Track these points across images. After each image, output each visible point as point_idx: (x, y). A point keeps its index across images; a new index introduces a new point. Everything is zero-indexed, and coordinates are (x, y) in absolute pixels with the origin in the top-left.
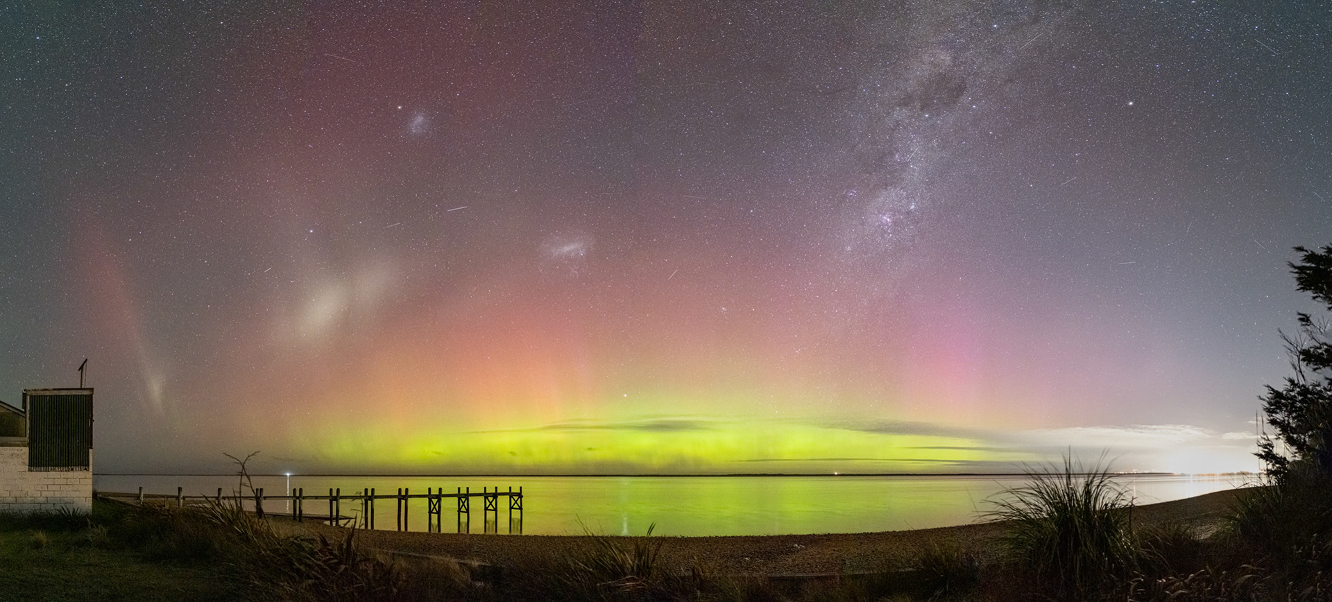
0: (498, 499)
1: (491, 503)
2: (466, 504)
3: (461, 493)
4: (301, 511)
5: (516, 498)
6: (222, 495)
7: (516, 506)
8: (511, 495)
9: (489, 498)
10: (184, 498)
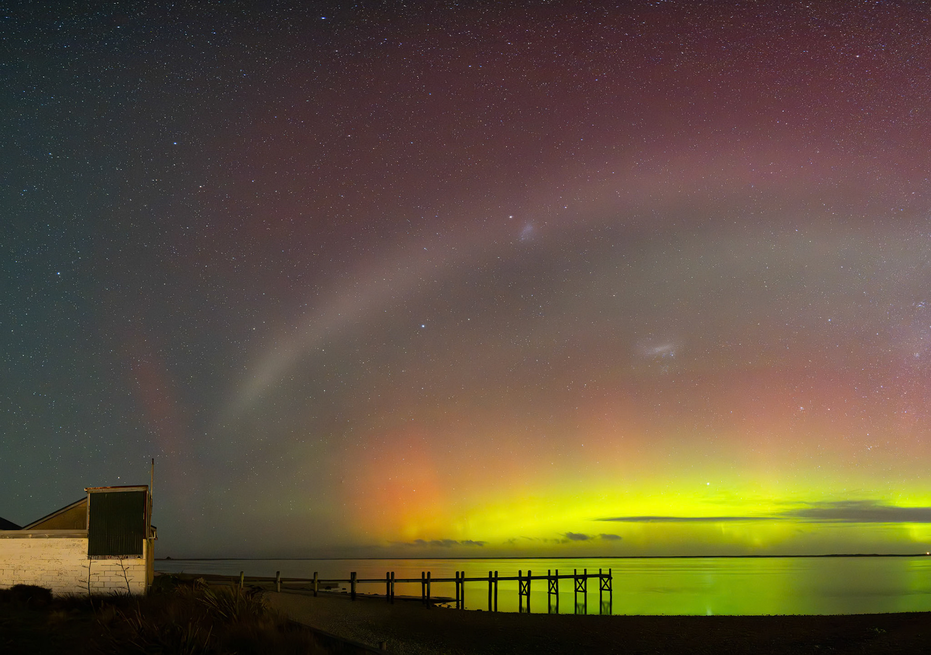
0: (587, 581)
1: (580, 585)
2: (555, 586)
3: (551, 575)
4: (393, 593)
5: (606, 579)
6: (317, 579)
7: (606, 587)
8: (601, 576)
9: (579, 580)
10: (282, 580)
